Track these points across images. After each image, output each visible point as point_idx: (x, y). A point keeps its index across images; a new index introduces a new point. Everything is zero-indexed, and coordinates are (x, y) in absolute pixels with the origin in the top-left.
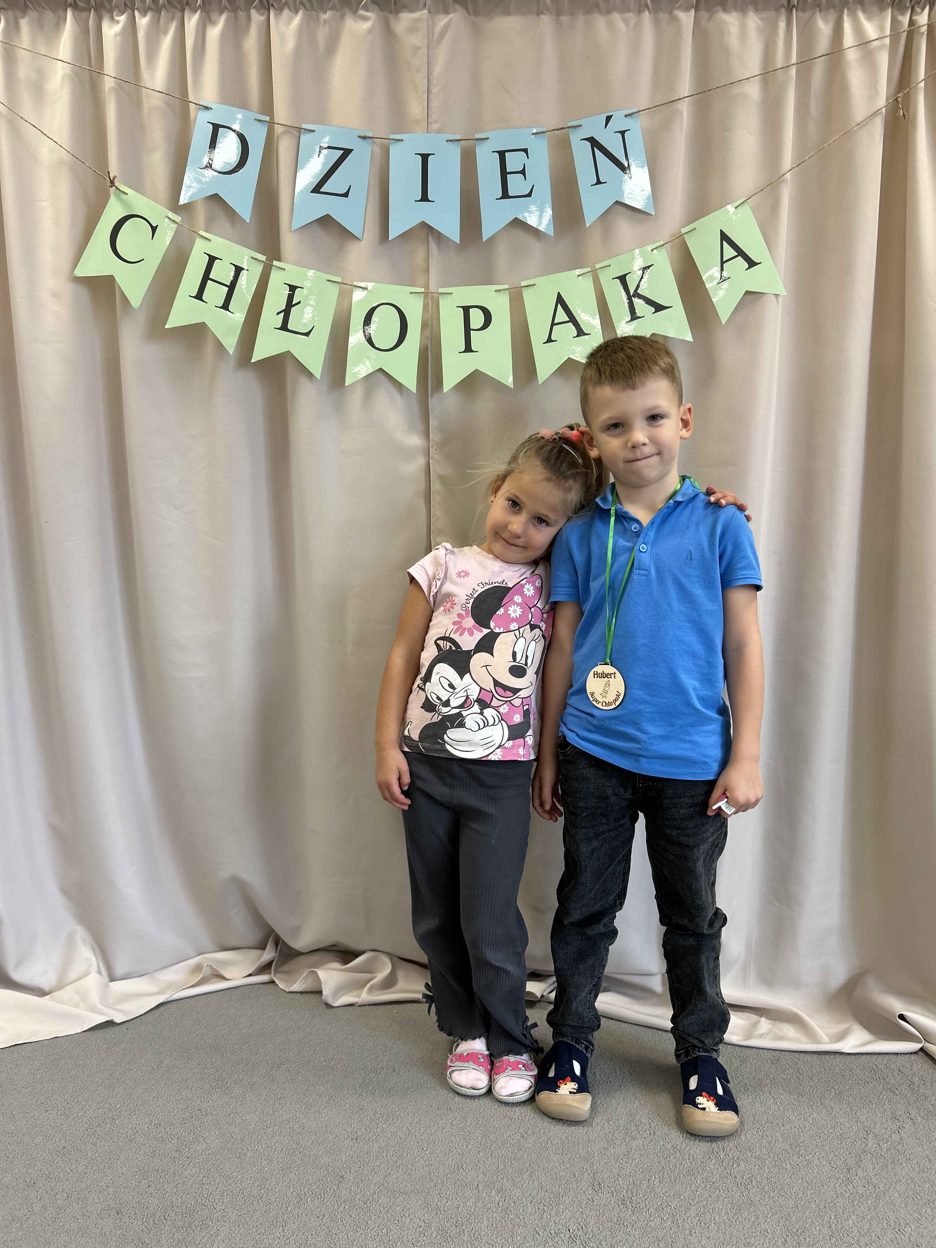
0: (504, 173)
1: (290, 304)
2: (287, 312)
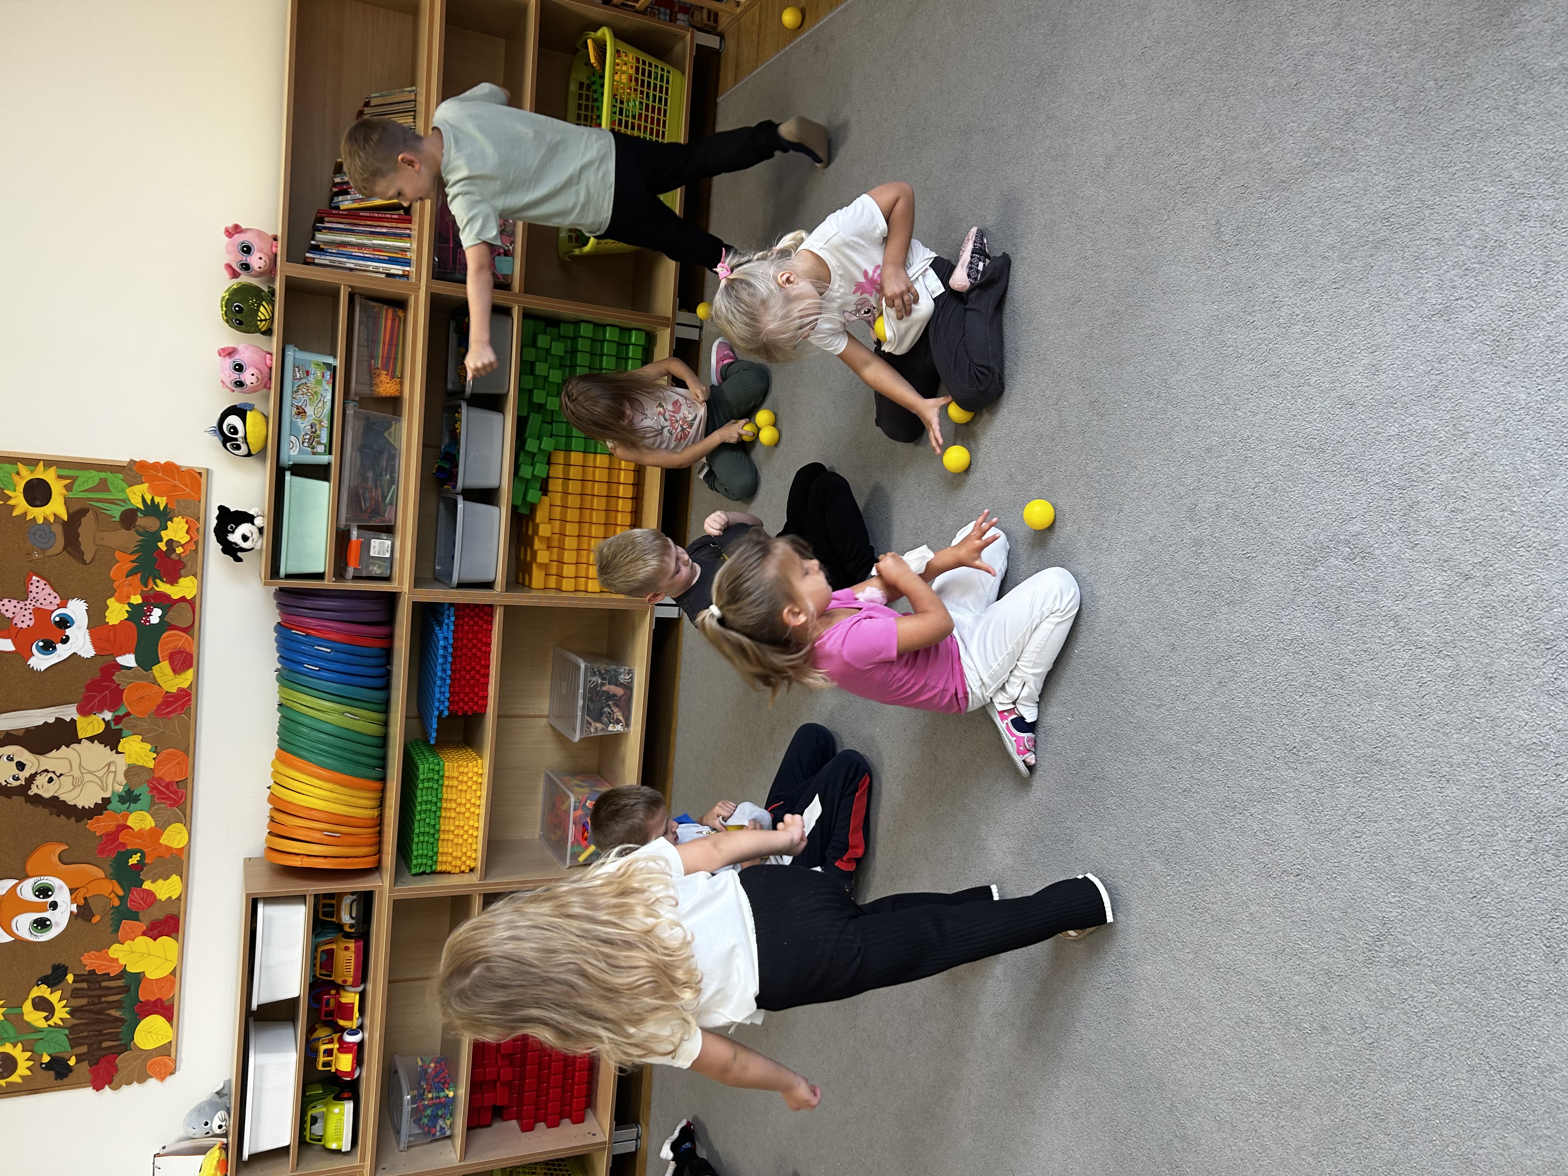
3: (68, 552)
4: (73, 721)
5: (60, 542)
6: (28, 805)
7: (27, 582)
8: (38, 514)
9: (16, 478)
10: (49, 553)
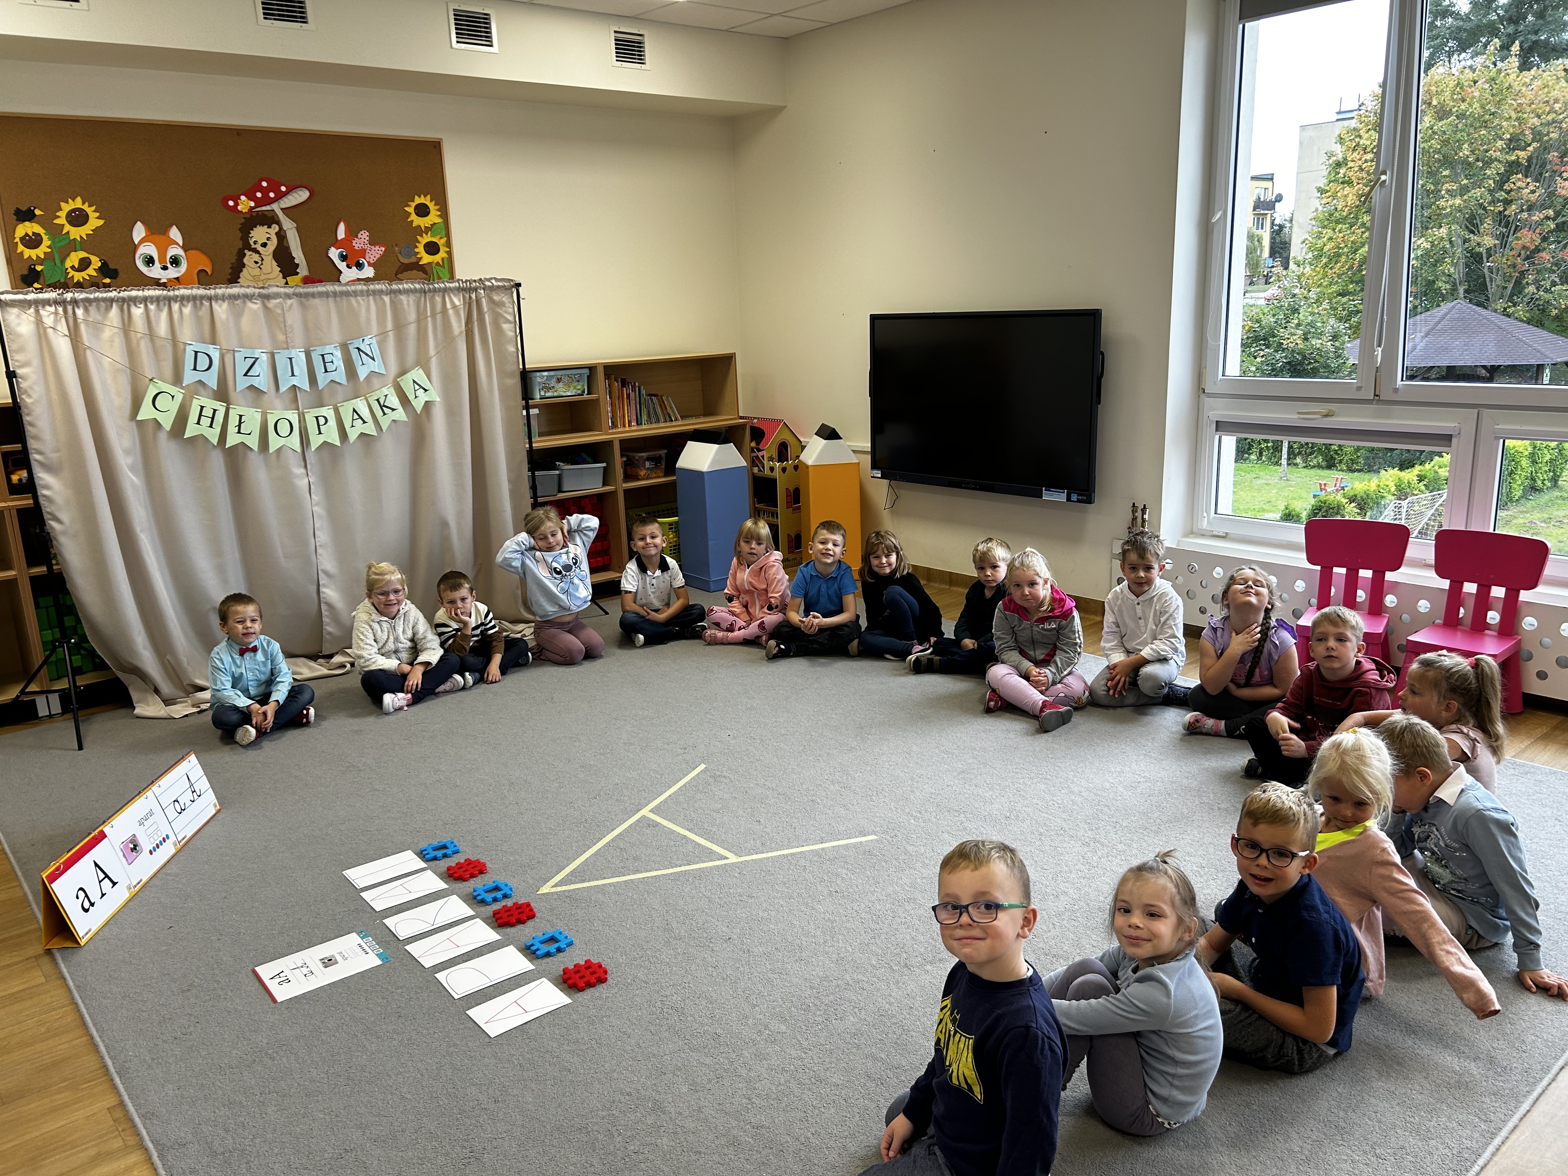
0: (324, 363)
1: (240, 423)
2: (239, 426)
3: (400, 267)
4: (297, 274)
5: (406, 261)
6: (236, 250)
7: (380, 244)
8: (420, 249)
9: (439, 237)
10: (399, 255)
